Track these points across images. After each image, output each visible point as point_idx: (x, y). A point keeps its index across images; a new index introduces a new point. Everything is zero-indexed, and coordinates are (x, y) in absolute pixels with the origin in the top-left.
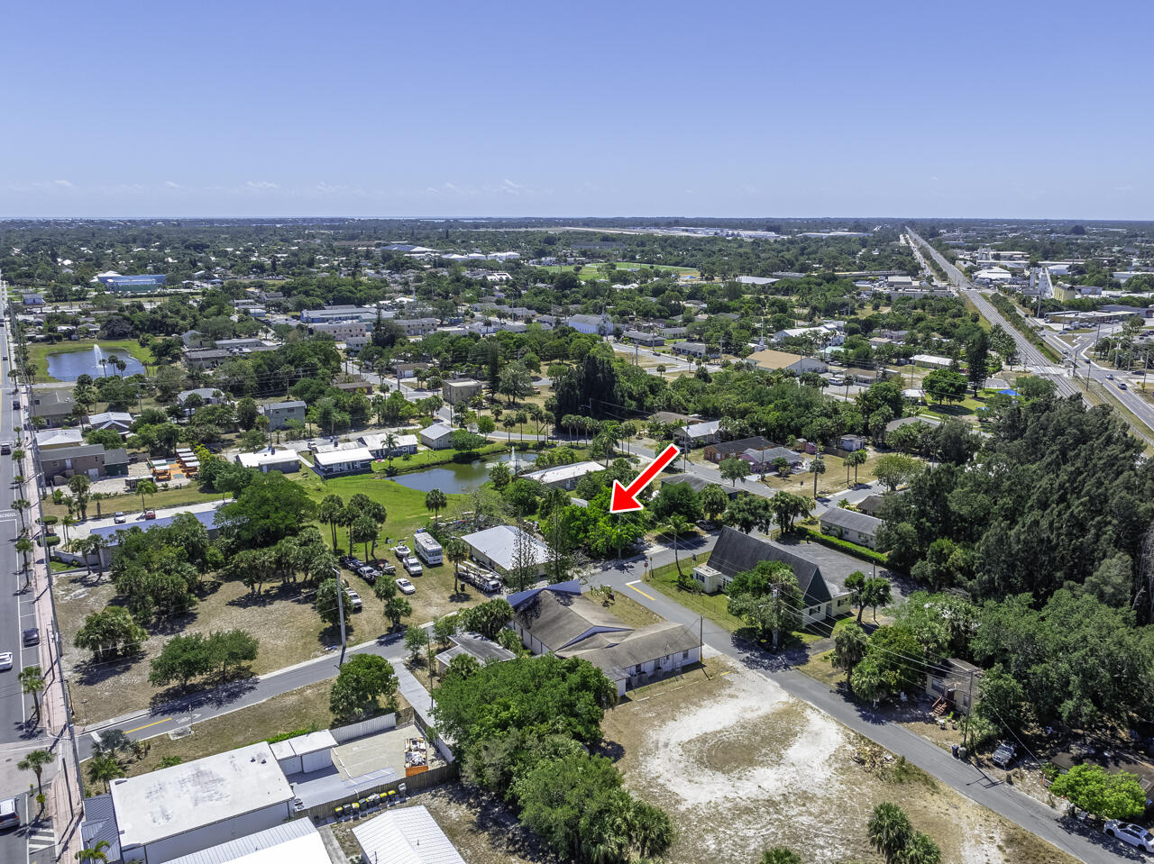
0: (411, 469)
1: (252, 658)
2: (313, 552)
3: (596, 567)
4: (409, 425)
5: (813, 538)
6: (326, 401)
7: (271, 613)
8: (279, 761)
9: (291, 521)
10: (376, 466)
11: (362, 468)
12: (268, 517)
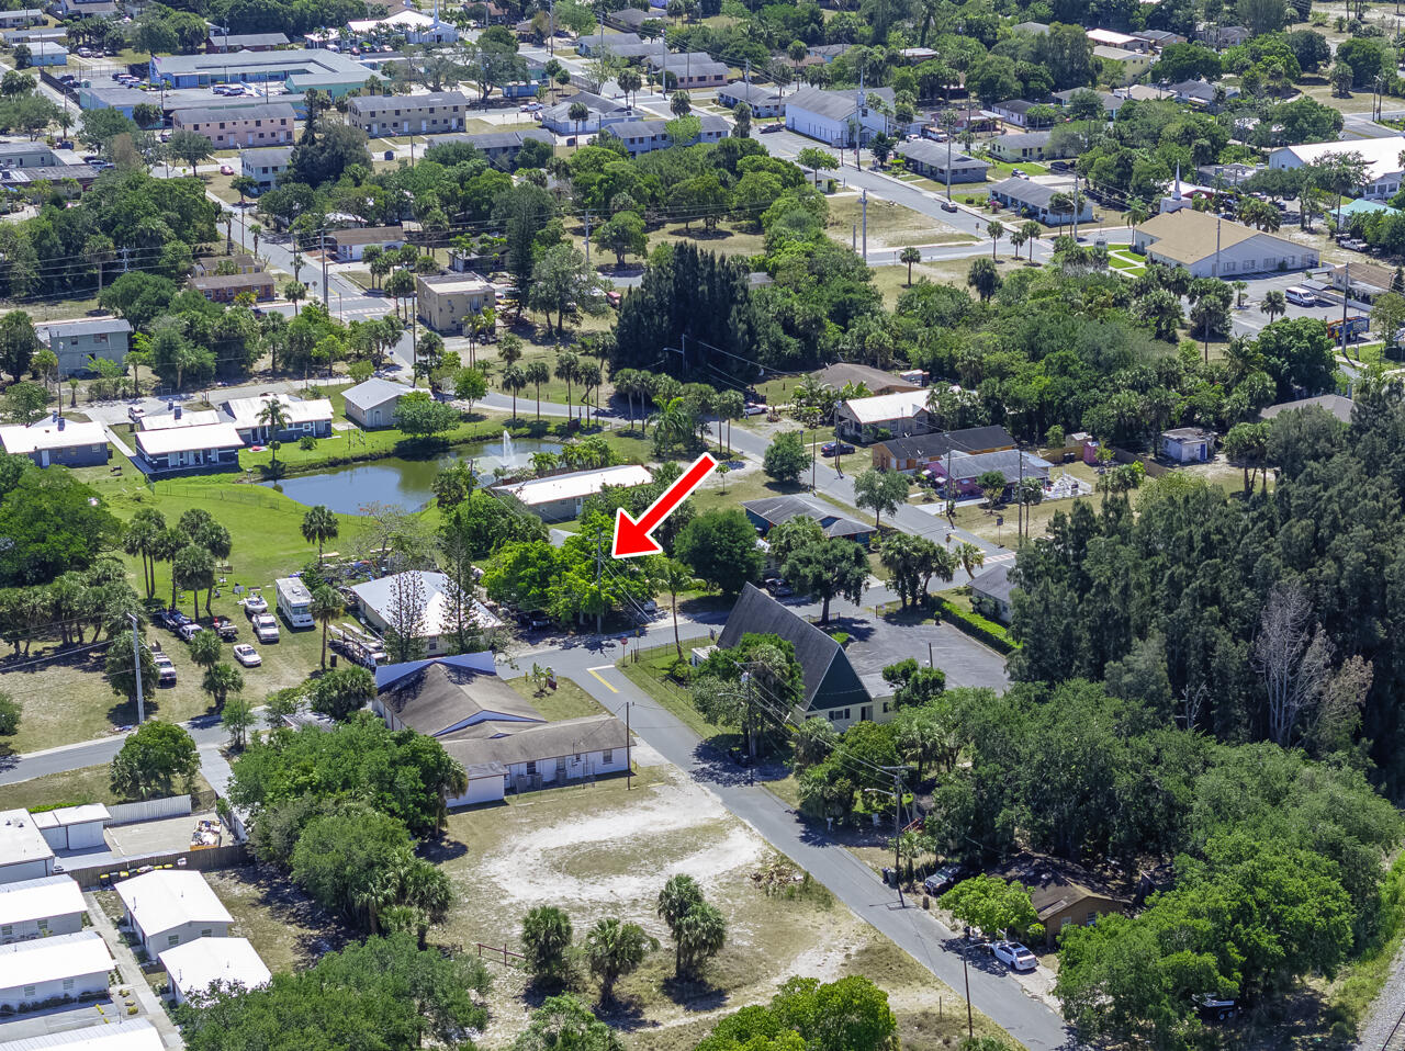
0: (313, 466)
1: (12, 732)
2: (108, 595)
3: (553, 643)
4: (331, 374)
5: (949, 617)
6: (167, 324)
7: (42, 681)
8: (40, 829)
9: (79, 547)
10: (248, 458)
11: (220, 462)
12: (43, 541)
